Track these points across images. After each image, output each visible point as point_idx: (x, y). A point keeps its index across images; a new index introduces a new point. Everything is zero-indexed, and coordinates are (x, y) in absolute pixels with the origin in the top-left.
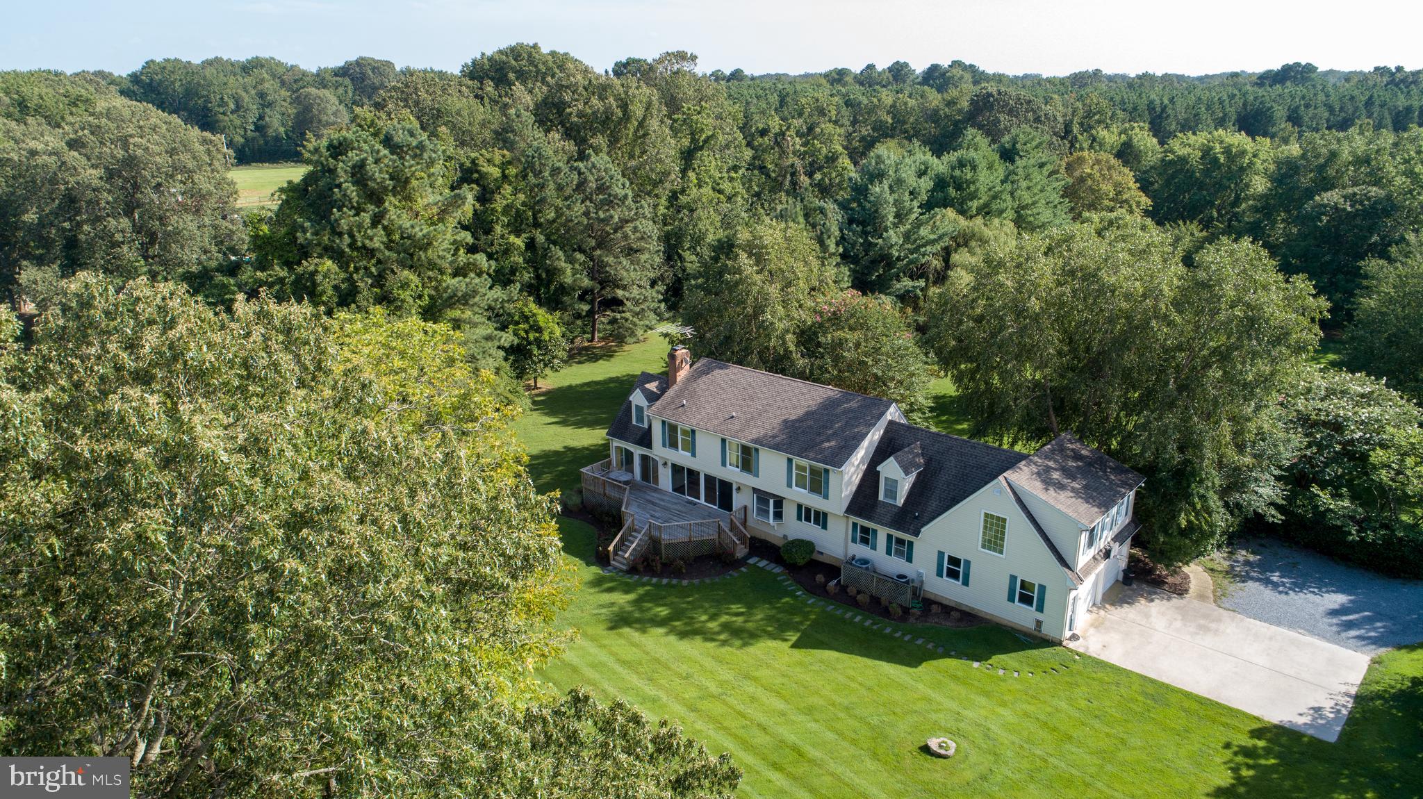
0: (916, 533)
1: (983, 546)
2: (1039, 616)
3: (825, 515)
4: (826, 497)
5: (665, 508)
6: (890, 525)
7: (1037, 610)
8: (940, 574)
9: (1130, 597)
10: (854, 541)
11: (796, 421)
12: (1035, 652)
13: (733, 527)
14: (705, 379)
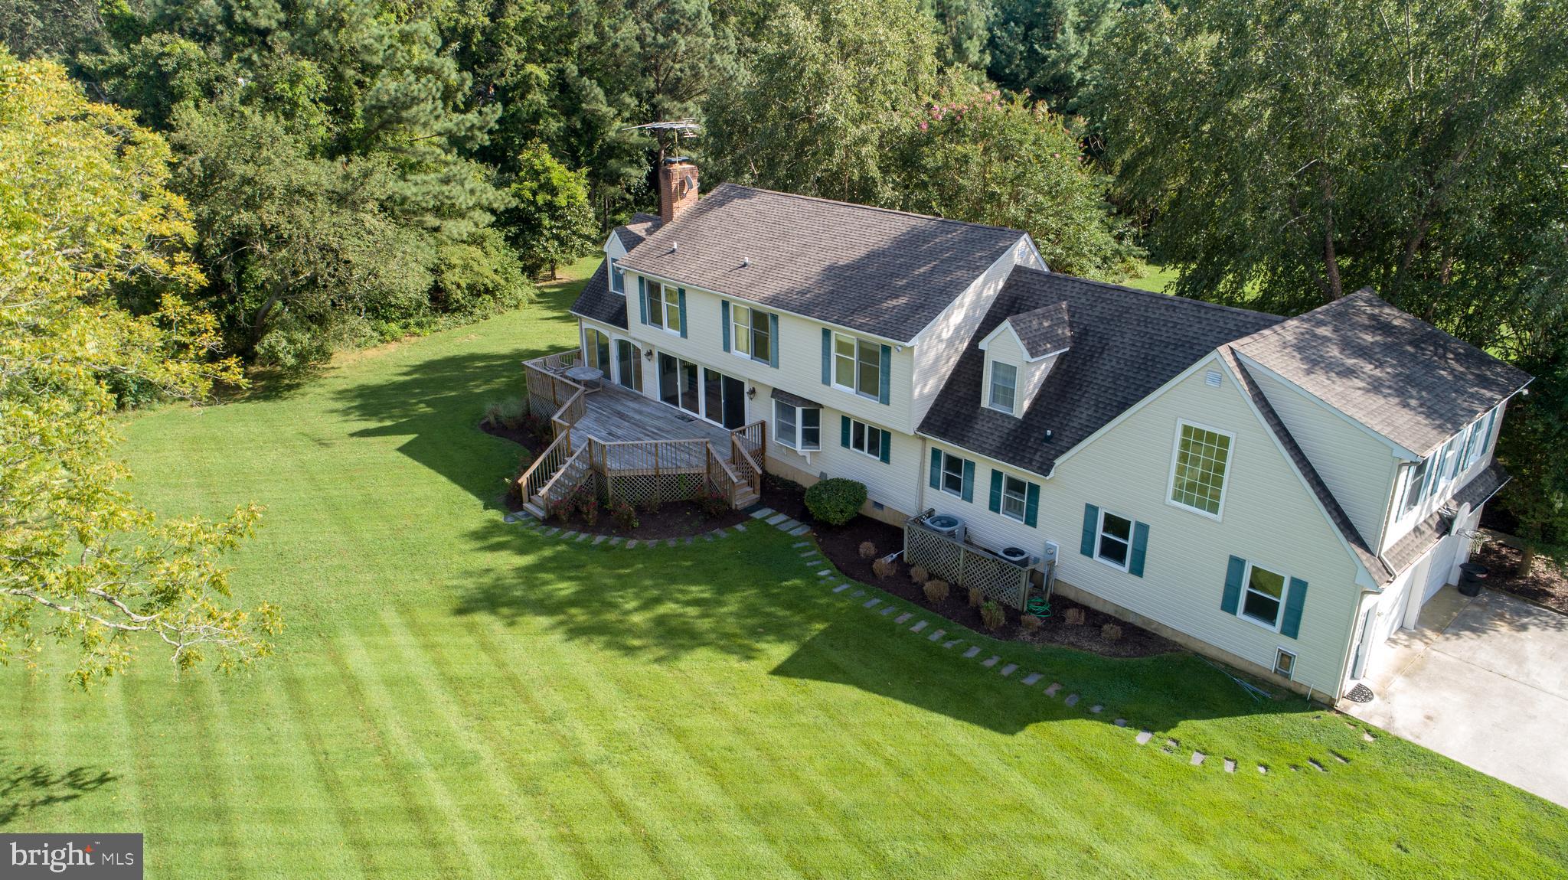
0: (1045, 469)
1: (1177, 496)
2: (1287, 644)
3: (887, 435)
4: (885, 400)
5: (638, 424)
6: (997, 453)
7: (1283, 632)
8: (1087, 550)
9: (1477, 618)
10: (934, 484)
11: (847, 267)
12: (1274, 720)
13: (736, 459)
14: (717, 212)
